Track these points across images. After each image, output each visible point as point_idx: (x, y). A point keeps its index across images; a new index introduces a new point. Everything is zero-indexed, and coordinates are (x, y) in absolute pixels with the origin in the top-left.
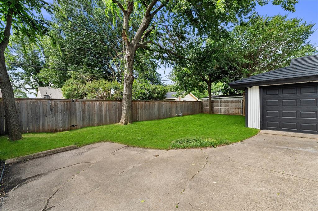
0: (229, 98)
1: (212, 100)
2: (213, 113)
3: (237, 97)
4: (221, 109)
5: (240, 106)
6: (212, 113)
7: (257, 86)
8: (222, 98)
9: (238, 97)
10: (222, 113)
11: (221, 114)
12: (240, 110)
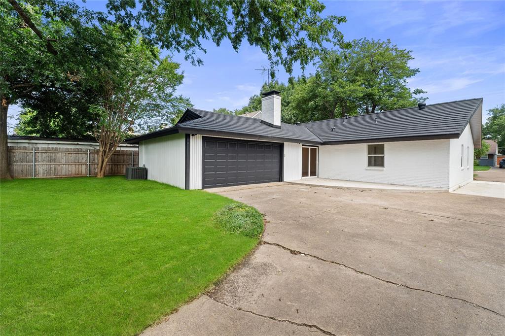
0: (58, 144)
1: (9, 145)
2: (12, 177)
3: (76, 143)
4: (37, 167)
5: (84, 161)
6: (9, 178)
7: (200, 135)
8: (37, 143)
9: (79, 143)
10: (41, 176)
11: (37, 179)
12: (84, 167)
